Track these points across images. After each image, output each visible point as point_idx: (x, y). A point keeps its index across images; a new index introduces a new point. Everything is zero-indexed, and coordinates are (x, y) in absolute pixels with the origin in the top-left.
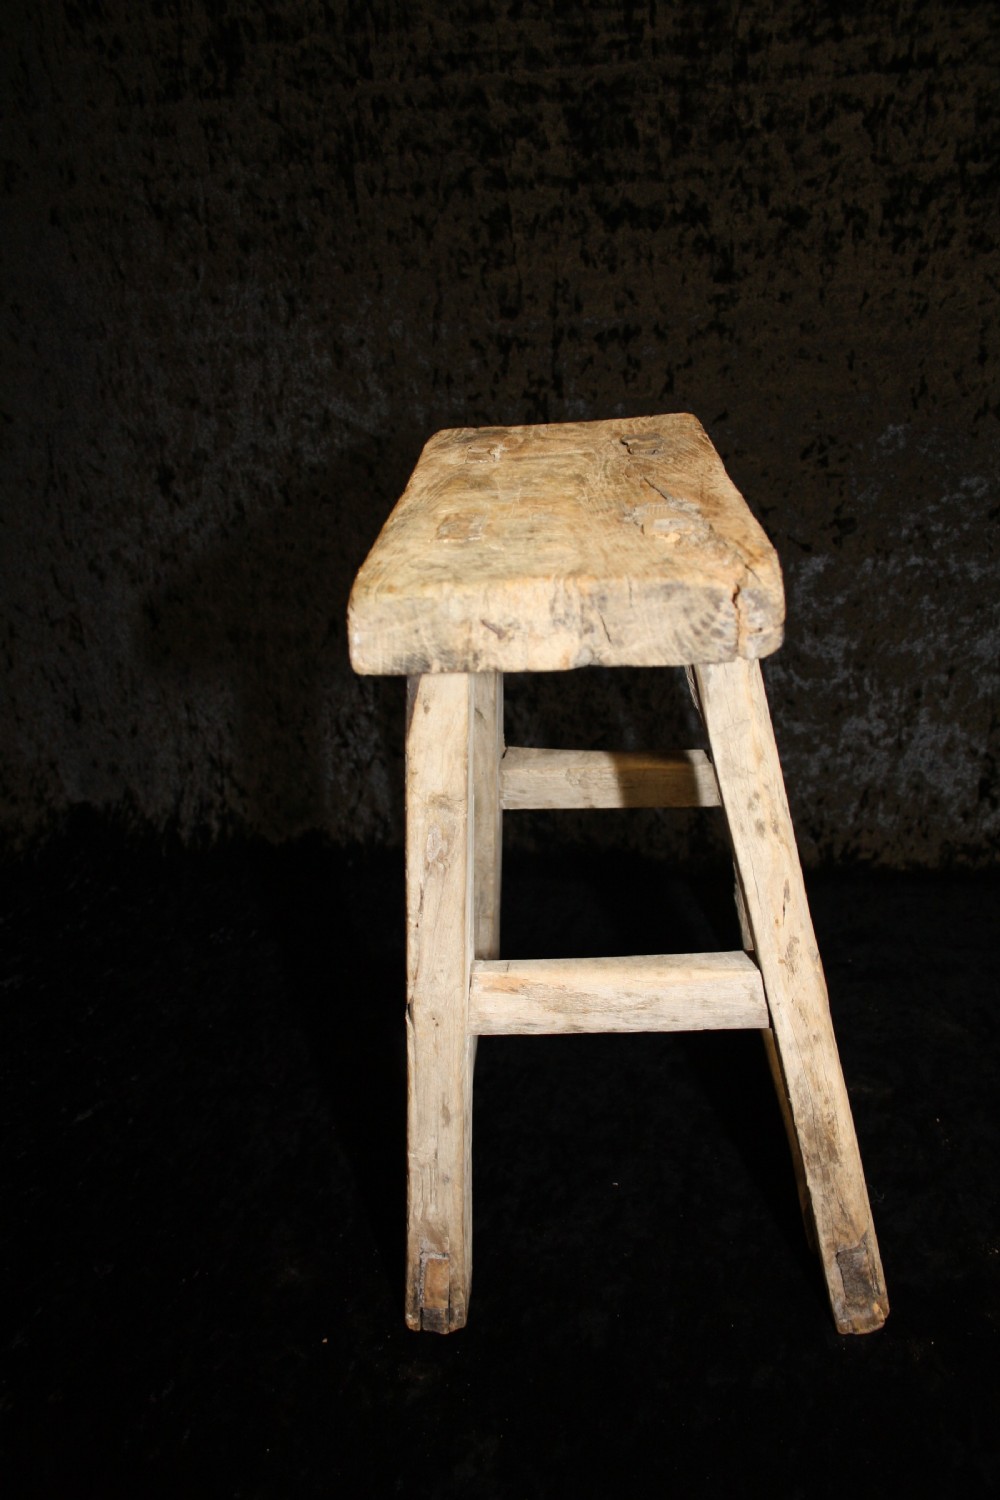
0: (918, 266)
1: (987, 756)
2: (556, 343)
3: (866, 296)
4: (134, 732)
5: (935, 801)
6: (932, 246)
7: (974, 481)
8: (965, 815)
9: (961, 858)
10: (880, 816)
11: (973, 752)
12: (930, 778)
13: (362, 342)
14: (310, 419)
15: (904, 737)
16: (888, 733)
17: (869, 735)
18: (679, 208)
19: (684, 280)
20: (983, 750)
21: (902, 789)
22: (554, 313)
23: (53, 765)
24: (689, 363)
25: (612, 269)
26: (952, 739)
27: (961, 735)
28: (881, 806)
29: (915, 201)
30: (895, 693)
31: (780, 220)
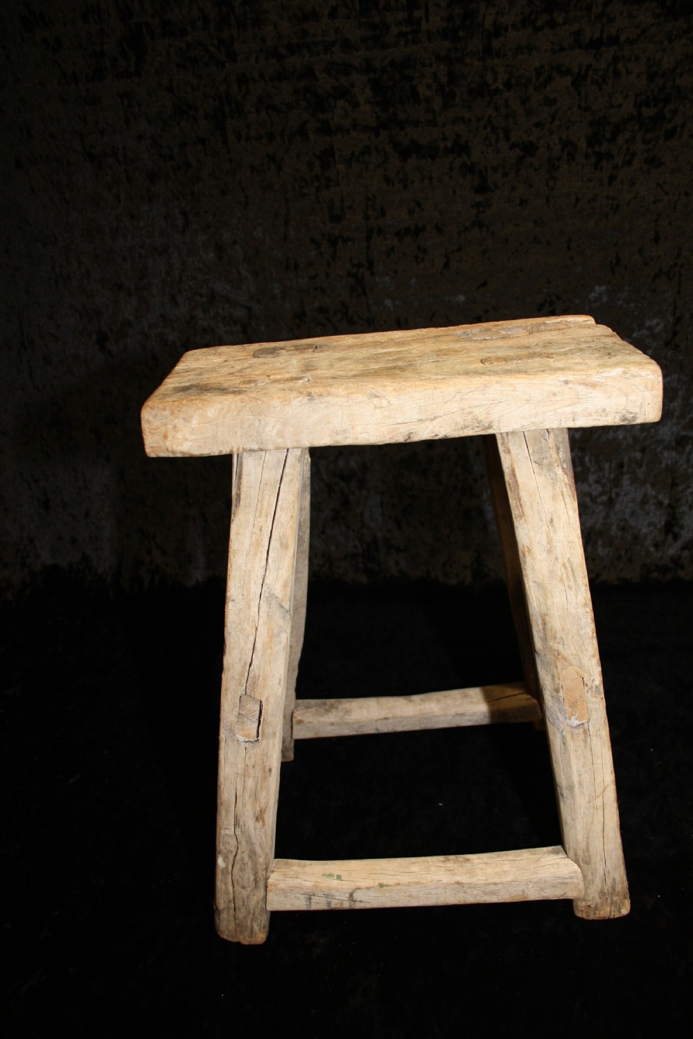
0: (612, 179)
1: (669, 505)
2: (369, 238)
3: (578, 200)
4: (87, 515)
5: (636, 538)
6: (620, 164)
7: (655, 322)
8: (656, 546)
9: (655, 575)
10: (600, 549)
11: (660, 504)
12: (632, 522)
13: (235, 242)
14: (201, 295)
15: (613, 495)
16: (602, 493)
17: (590, 495)
18: (449, 144)
19: (454, 192)
20: (666, 502)
21: (614, 530)
22: (367, 218)
23: (31, 540)
24: (459, 249)
25: (405, 187)
26: (645, 495)
27: (651, 492)
28: (600, 543)
29: (608, 135)
30: (607, 466)
31: (518, 150)
